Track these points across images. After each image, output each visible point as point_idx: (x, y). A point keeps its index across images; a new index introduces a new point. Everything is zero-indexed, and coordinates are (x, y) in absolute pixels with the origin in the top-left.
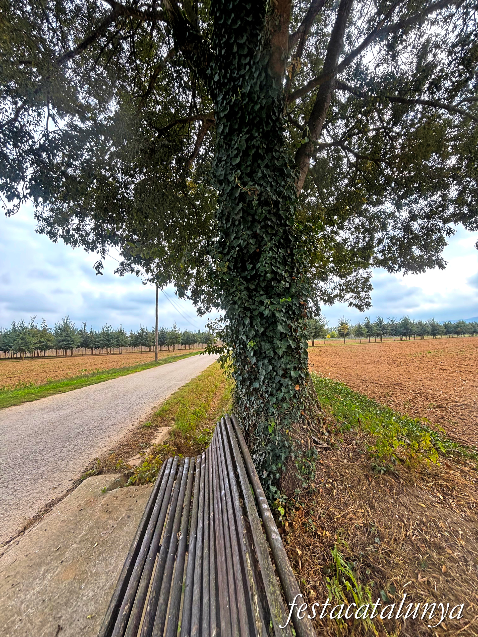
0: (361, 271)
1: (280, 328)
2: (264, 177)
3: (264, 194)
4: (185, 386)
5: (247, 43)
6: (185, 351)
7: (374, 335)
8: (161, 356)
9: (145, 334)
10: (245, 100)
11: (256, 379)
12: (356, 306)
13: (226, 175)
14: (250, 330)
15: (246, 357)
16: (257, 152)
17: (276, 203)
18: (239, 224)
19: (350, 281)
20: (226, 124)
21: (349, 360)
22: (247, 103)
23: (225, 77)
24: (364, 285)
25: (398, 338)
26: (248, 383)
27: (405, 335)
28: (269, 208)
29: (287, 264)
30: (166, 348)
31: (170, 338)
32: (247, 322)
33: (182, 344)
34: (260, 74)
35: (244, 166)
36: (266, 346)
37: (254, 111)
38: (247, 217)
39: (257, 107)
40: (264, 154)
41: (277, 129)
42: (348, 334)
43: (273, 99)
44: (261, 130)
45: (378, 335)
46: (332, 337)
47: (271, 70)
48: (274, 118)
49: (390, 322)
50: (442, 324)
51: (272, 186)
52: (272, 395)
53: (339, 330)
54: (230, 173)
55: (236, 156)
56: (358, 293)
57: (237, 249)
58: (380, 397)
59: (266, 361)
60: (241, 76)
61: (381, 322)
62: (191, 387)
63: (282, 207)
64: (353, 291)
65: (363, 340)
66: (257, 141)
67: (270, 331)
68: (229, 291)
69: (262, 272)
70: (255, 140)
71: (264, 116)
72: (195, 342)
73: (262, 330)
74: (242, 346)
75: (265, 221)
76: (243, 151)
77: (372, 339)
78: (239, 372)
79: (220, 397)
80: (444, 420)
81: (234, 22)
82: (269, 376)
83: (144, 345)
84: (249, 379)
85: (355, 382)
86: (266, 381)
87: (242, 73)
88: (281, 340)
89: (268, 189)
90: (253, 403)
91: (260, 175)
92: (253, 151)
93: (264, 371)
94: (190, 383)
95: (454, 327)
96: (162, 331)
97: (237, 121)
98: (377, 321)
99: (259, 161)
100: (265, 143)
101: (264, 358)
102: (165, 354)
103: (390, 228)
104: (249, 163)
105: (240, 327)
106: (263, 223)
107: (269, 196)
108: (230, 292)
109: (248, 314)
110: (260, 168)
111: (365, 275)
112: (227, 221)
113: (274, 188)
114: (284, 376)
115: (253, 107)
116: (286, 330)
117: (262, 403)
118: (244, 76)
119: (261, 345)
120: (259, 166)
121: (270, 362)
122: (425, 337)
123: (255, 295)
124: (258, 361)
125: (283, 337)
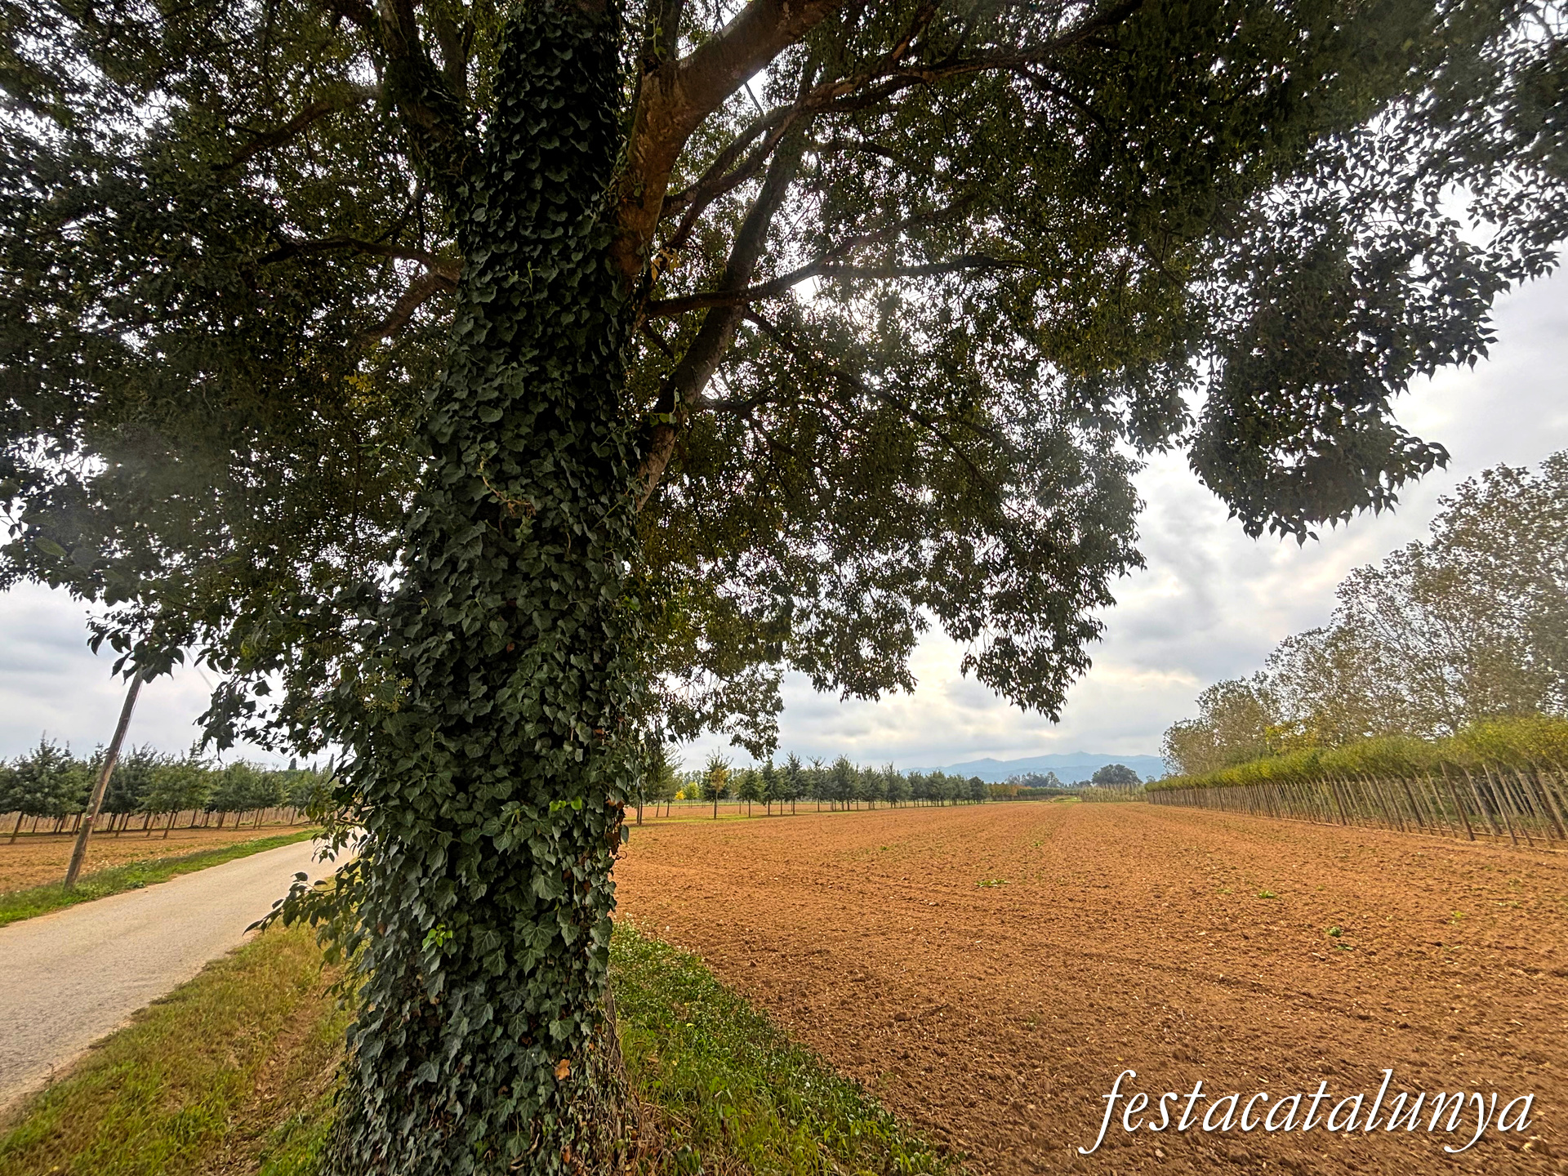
0: (762, 666)
1: (540, 887)
2: (558, 474)
3: (552, 515)
4: (170, 999)
5: (567, 186)
6: (216, 835)
7: (779, 798)
8: (102, 857)
9: (53, 768)
10: (542, 292)
11: (437, 1046)
12: (748, 745)
13: (455, 436)
14: (442, 888)
15: (413, 971)
16: (549, 412)
17: (582, 541)
18: (469, 570)
19: (738, 684)
20: (481, 322)
21: (721, 871)
22: (546, 300)
23: (501, 224)
24: (766, 697)
25: (826, 805)
26: (403, 1066)
27: (841, 797)
28: (559, 550)
29: (585, 698)
30: (135, 822)
31: (166, 789)
32: (439, 861)
33: (211, 808)
34: (585, 262)
35: (510, 434)
36: (490, 938)
37: (559, 324)
38: (497, 556)
39: (568, 319)
40: (567, 420)
41: (608, 377)
42: (724, 795)
43: (607, 316)
44: (569, 368)
45: (788, 797)
46: (689, 796)
47: (612, 263)
48: (604, 351)
49: (813, 766)
50: (906, 776)
51: (575, 499)
52: (477, 1108)
53: (707, 783)
54: (467, 438)
55: (495, 404)
56: (754, 714)
57: (450, 636)
58: (780, 999)
59: (480, 988)
60: (539, 241)
61: (795, 766)
62: (191, 1003)
63: (594, 553)
64: (742, 710)
65: (757, 807)
66: (553, 389)
67: (508, 890)
68: (394, 763)
69: (511, 714)
70: (549, 385)
71: (582, 341)
72: (267, 801)
73: (483, 890)
74: (405, 934)
75: (545, 578)
76: (514, 400)
77: (776, 806)
78: (375, 1026)
79: (308, 1029)
80: (909, 1064)
81: (545, 135)
82: (479, 1040)
83: (33, 809)
84: (411, 1048)
85: (728, 951)
86: (467, 1059)
87: (547, 235)
88: (535, 919)
89: (565, 507)
90: (405, 1141)
91: (549, 466)
92: (541, 408)
93: (466, 1020)
94: (193, 984)
95: (927, 784)
96: (138, 761)
97: (511, 327)
98: (788, 763)
99: (554, 434)
100: (574, 398)
101: (473, 978)
102: (122, 847)
103: (823, 592)
104: (525, 430)
105: (411, 869)
106: (536, 583)
107: (563, 521)
108: (398, 770)
109: (447, 838)
110: (552, 450)
111: (770, 676)
112: (435, 552)
113: (582, 504)
114: (527, 1040)
115: (557, 315)
116: (556, 890)
117: (436, 1144)
118: (547, 244)
119: (470, 939)
120: (550, 445)
121: (491, 995)
122: (878, 804)
123: (479, 777)
124: (450, 986)
125: (542, 911)
